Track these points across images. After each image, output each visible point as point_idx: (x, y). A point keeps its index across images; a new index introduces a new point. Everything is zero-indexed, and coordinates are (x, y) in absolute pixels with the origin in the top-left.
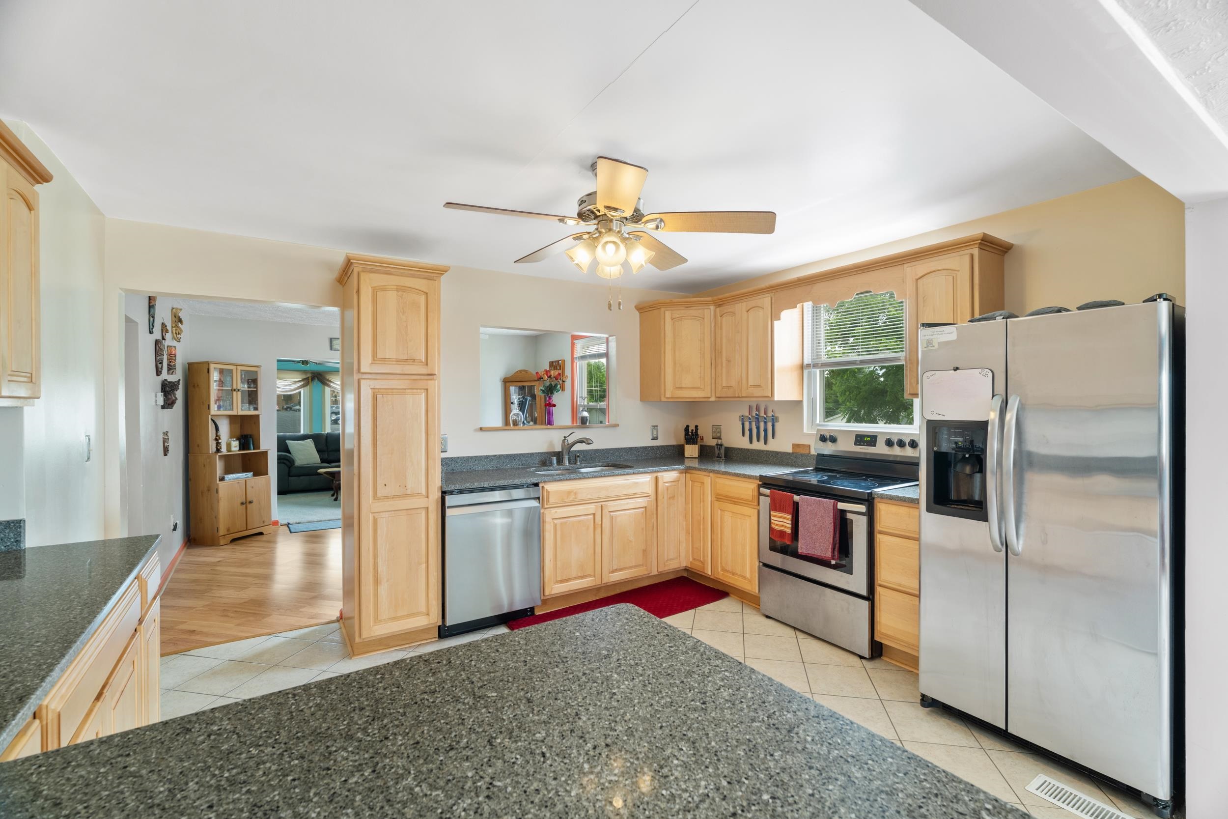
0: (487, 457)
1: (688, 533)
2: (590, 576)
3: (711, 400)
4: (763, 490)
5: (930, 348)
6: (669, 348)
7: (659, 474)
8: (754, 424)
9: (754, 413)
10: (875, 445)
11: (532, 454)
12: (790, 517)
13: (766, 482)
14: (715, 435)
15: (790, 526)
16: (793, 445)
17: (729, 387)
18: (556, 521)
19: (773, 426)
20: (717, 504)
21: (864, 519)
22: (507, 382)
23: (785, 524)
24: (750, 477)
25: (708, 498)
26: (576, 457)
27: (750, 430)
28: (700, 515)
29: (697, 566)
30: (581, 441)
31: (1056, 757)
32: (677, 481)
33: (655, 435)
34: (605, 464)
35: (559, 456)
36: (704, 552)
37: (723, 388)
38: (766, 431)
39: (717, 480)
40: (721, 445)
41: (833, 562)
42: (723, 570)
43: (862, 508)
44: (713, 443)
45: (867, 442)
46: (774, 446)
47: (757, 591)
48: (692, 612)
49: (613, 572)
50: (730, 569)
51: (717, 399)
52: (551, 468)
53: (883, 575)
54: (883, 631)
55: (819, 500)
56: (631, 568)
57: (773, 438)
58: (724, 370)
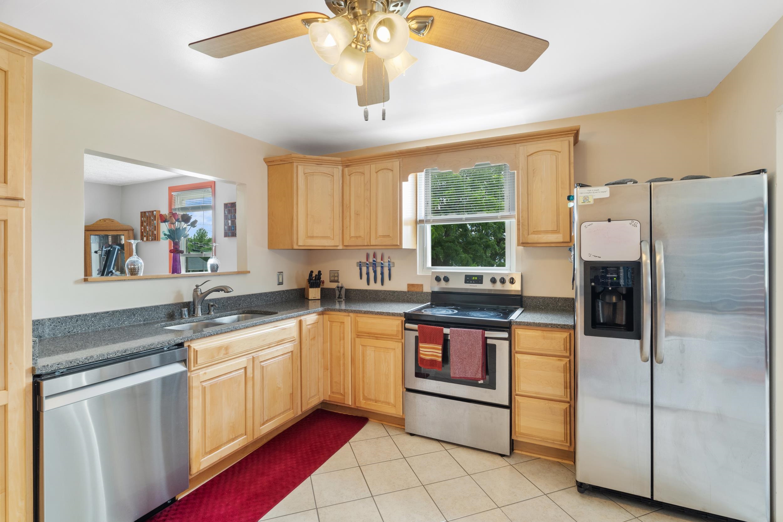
0: (95, 315)
1: (326, 369)
2: (241, 435)
3: (338, 248)
4: (408, 325)
5: (586, 203)
6: (301, 200)
7: (302, 318)
8: (371, 269)
9: (371, 260)
10: (481, 283)
11: (157, 307)
12: (440, 347)
13: (409, 318)
14: (333, 279)
15: (441, 355)
16: (408, 285)
17: (357, 237)
18: (204, 384)
19: (390, 270)
20: (358, 340)
21: (507, 343)
22: (89, 230)
23: (435, 354)
24: (394, 315)
25: (349, 336)
26: (209, 307)
27: (368, 274)
28: (340, 352)
29: (337, 398)
30: (218, 290)
31: (684, 509)
32: (316, 323)
33: (281, 281)
34: (241, 311)
35: (190, 307)
36: (344, 385)
37: (351, 237)
38: (382, 274)
39: (359, 319)
40: (342, 287)
41: (481, 382)
42: (365, 398)
43: (505, 335)
44: (334, 285)
45: (475, 280)
46: (390, 286)
47: (401, 414)
48: (347, 446)
49: (263, 424)
50: (373, 398)
51: (345, 248)
52: (183, 321)
53: (522, 386)
54: (522, 431)
55: (469, 331)
56: (280, 415)
57: (390, 279)
58: (353, 222)
